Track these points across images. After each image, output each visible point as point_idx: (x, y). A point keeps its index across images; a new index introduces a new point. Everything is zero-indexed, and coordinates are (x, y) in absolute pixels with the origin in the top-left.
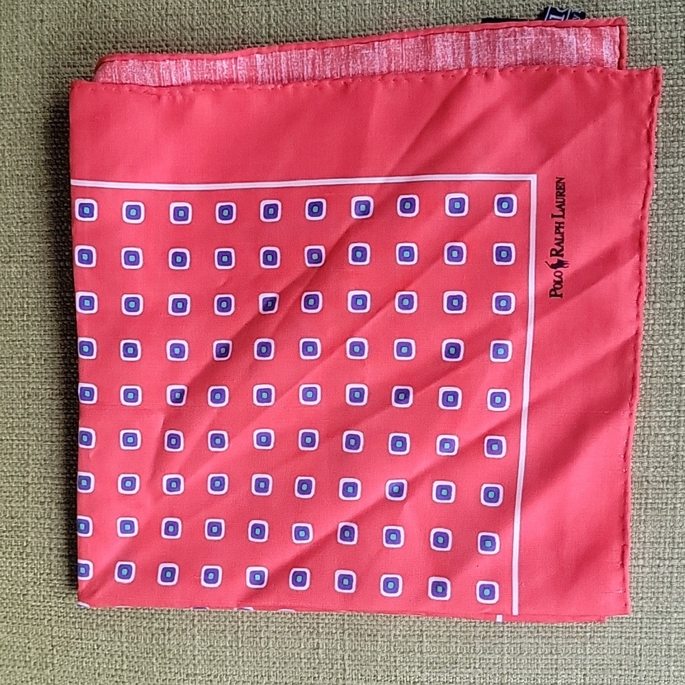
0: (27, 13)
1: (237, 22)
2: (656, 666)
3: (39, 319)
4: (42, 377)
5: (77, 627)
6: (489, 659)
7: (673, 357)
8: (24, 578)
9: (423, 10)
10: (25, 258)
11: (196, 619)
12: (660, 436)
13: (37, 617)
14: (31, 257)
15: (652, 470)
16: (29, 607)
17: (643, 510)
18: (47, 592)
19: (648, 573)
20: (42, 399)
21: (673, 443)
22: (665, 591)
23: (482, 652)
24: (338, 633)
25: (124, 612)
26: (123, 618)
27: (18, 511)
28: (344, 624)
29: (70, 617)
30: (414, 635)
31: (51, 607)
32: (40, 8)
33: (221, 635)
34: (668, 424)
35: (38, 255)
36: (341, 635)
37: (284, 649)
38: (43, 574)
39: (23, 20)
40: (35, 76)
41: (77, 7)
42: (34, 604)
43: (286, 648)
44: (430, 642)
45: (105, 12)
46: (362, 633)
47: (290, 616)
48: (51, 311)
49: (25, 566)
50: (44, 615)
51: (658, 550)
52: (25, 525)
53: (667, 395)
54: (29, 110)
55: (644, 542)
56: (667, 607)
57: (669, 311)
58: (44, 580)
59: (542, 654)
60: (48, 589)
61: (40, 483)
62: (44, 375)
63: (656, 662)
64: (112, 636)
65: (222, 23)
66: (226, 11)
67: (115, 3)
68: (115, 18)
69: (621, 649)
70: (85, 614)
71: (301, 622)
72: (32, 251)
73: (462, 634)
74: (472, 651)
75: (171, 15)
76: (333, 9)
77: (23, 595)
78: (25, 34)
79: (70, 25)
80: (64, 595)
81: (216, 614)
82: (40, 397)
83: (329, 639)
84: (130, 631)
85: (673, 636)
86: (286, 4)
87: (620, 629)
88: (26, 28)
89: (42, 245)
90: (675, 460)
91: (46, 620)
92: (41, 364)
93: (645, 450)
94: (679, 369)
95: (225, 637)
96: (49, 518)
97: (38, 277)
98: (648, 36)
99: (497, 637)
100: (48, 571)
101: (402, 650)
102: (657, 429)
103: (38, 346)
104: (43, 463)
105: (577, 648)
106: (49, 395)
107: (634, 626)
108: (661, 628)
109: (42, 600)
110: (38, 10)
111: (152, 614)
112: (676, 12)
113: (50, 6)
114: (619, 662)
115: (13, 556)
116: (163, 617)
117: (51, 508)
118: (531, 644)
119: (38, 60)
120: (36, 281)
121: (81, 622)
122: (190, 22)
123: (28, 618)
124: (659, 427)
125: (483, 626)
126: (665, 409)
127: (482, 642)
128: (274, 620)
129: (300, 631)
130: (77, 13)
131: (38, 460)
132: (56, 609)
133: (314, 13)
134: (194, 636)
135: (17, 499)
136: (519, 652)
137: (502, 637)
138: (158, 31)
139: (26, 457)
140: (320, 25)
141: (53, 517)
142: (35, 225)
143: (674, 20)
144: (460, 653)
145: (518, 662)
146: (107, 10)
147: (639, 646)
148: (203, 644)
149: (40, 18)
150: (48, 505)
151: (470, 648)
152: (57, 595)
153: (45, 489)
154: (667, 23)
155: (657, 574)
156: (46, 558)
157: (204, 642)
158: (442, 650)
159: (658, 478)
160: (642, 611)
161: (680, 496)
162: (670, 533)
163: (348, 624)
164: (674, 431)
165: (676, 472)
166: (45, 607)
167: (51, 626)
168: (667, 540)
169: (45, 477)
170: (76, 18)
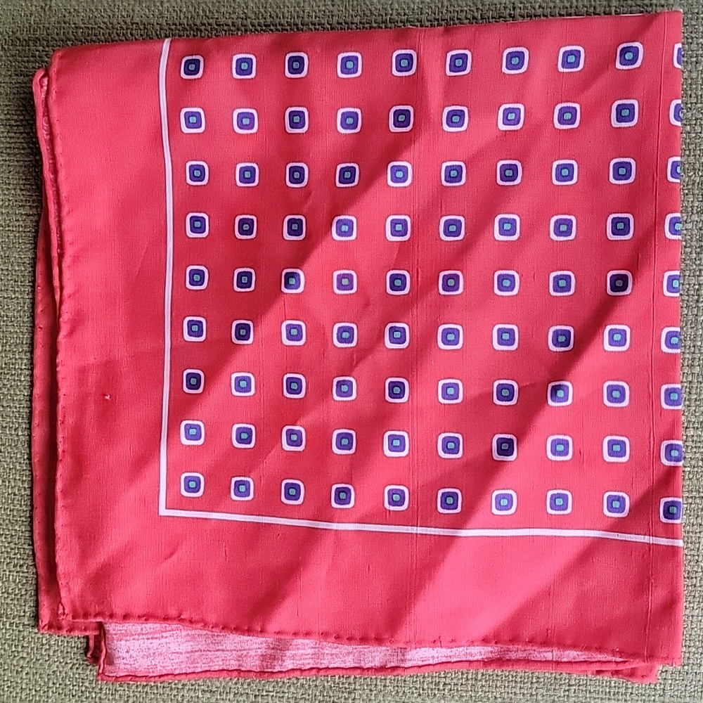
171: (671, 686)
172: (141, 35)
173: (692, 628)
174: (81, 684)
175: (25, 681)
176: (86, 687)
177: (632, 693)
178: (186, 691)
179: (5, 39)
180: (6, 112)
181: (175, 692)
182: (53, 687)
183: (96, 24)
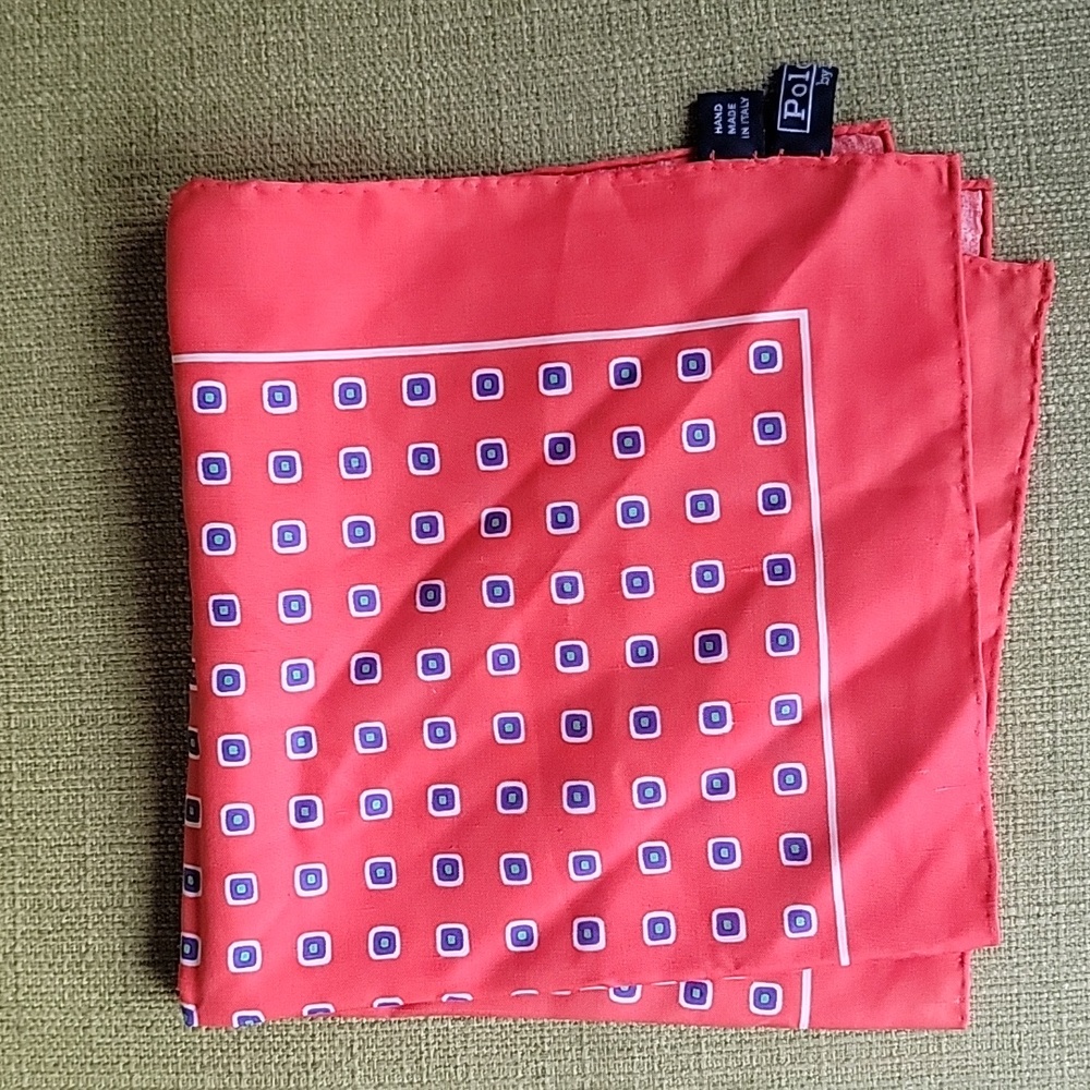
0: (58, 148)
1: (378, 151)
2: (1042, 1063)
3: (94, 604)
4: (101, 691)
5: (171, 1071)
6: (801, 1072)
7: (1041, 610)
8: (83, 1001)
9: (651, 127)
10: (69, 513)
11: (356, 1045)
12: (1029, 726)
13: (106, 1061)
14: (78, 511)
15: (1021, 775)
16: (94, 1046)
17: (1011, 834)
18: (122, 1021)
19: (1024, 927)
20: (103, 725)
21: (1048, 735)
22: (1049, 952)
23: (789, 1061)
24: (574, 1050)
25: (243, 1043)
27: (71, 900)
28: (581, 1036)
29: (159, 1057)
30: (688, 1044)
31: (128, 1043)
32: (79, 141)
33: (395, 1066)
34: (1038, 708)
35: (88, 507)
36: (579, 1052)
37: (492, 1081)
38: (113, 993)
39: (53, 159)
40: (75, 240)
41: (134, 137)
42: (101, 1041)
43: (495, 1079)
44: (712, 1053)
45: (178, 142)
46: (610, 1047)
47: (499, 1030)
48: (112, 591)
49: (85, 983)
50: (118, 1056)
51: (1036, 892)
52: (83, 920)
53: (1035, 666)
54: (68, 292)
55: (1016, 882)
56: (1054, 976)
57: (1029, 545)
58: (116, 1002)
59: (877, 1058)
60: (123, 1016)
61: (104, 854)
62: (104, 688)
63: (1043, 1057)
64: (227, 1081)
65: (356, 154)
66: (360, 137)
67: (193, 130)
68: (192, 151)
69: (992, 1041)
70: (182, 1051)
71: (516, 1038)
72: (79, 503)
73: (759, 1038)
74: (775, 1062)
75: (278, 145)
76: (521, 129)
77: (84, 1028)
78: (56, 179)
79: (125, 164)
80: (149, 1024)
81: (385, 1036)
82: (100, 723)
83: (560, 1061)
84: (254, 1070)
85: (1065, 1017)
86: (450, 124)
87: (989, 1013)
88: (58, 170)
89: (93, 492)
90: (1052, 758)
91: (121, 1064)
92: (99, 672)
93: (1009, 747)
94: (1050, 627)
95: (402, 1068)
96: (121, 907)
97: (90, 540)
98: (977, 155)
99: (810, 1038)
100: (122, 989)
101: (671, 1069)
102: (1025, 715)
103: (94, 645)
104: (107, 822)
105: (928, 1045)
106: (113, 718)
107: (1008, 1006)
108: (1047, 1006)
109: (114, 1033)
110: (76, 143)
111: (287, 1043)
112: (1014, 120)
113: (93, 137)
114: (990, 1061)
115: (66, 970)
116: (304, 1046)
117: (122, 891)
118: (861, 1044)
119: (78, 217)
120: (87, 547)
121: (177, 1063)
123: (92, 1064)
124: (1027, 712)
126: (1033, 686)
127: (788, 1046)
129: (516, 1052)
130: (134, 147)
131: (100, 819)
132: (137, 1046)
133: (492, 136)
134: (353, 1072)
135: (69, 881)
136: (844, 1058)
137: (818, 1037)
138: (260, 169)
139: (81, 816)
140: (502, 153)
141: (126, 904)
142: (82, 462)
143: (1011, 132)
144: (758, 1066)
145: (844, 1072)
146: (181, 140)
147: (1017, 1036)
148: (368, 1082)
149: (80, 155)
150: (118, 887)
151: (772, 1056)
152: (136, 1024)
153: (112, 862)
154: (1001, 136)
155: (1037, 928)
156: (117, 969)
157: (370, 1080)
158: (730, 1064)
159: (1030, 788)
160: (1018, 984)
161: (1062, 810)
162: (1051, 865)
163: (588, 1036)
164: (1048, 717)
165: (1055, 776)
166: (119, 1044)
167: (129, 1073)
168: (1048, 877)
169: (111, 844)
170: (134, 154)
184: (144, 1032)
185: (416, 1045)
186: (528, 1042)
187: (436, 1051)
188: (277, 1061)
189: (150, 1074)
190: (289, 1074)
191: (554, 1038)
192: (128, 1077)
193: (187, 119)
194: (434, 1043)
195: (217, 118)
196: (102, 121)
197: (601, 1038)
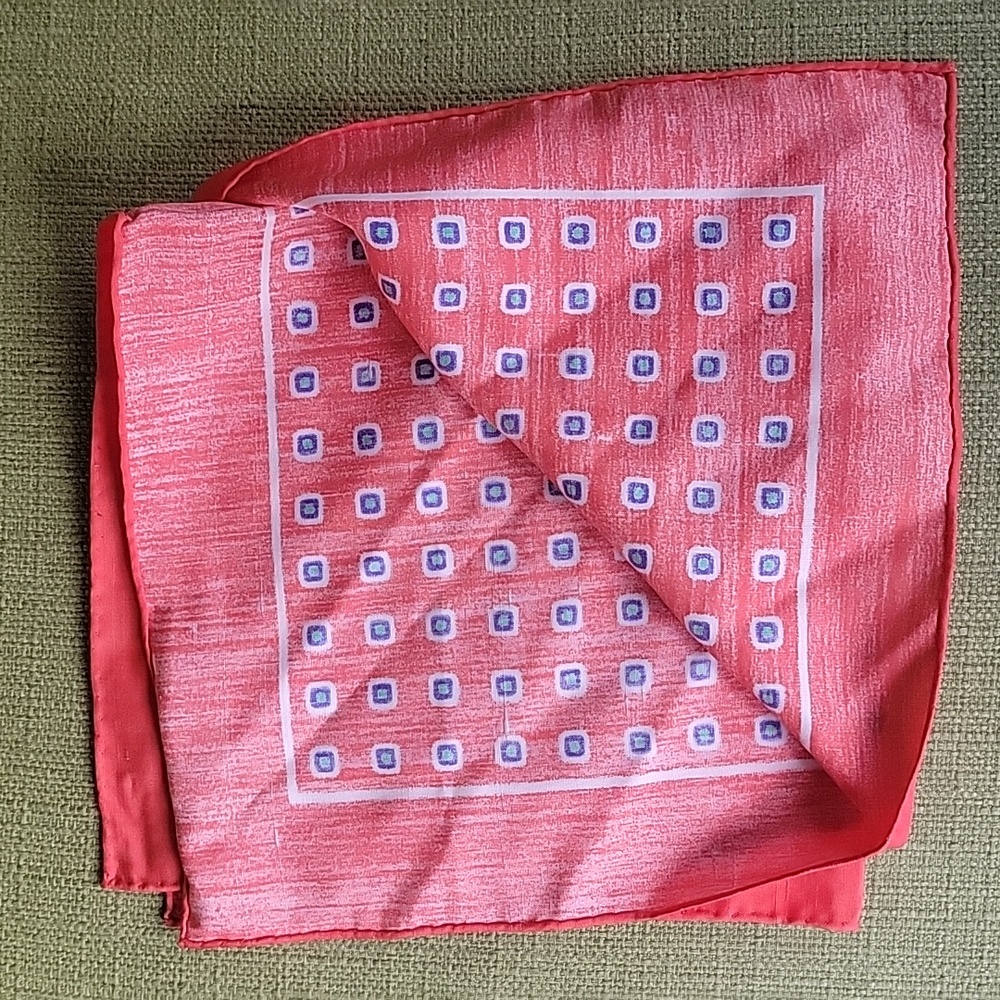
0: (21, 127)
3: (19, 547)
4: (18, 626)
5: (51, 977)
11: (219, 971)
14: (12, 460)
18: (12, 926)
20: (17, 657)
22: (860, 952)
26: (117, 966)
28: (424, 984)
29: (42, 963)
31: (15, 947)
32: (40, 122)
35: (21, 458)
38: (6, 901)
39: (16, 137)
40: (29, 214)
41: (91, 123)
45: (129, 132)
47: (350, 971)
50: (6, 958)
54: (18, 260)
56: (862, 974)
58: (8, 909)
60: (13, 923)
61: (9, 774)
62: (21, 623)
64: (101, 991)
67: (145, 122)
68: (142, 141)
70: (63, 960)
71: (364, 979)
72: (14, 453)
75: (220, 141)
78: (17, 156)
79: (80, 148)
80: (35, 932)
81: (246, 966)
82: (15, 655)
84: (126, 984)
88: (19, 148)
89: (27, 445)
91: (8, 965)
92: (18, 609)
96: (19, 823)
97: (20, 488)
100: (13, 897)
103: (15, 583)
104: (14, 746)
106: (27, 652)
110: (38, 124)
111: (158, 963)
113: (54, 120)
116: (172, 967)
117: (22, 809)
119: (33, 192)
120: (16, 495)
121: (57, 970)
122: (247, 153)
125: (614, 993)
128: (328, 976)
129: (363, 992)
130: (90, 132)
131: (7, 742)
132: (23, 950)
138: (202, 163)
141: (24, 821)
142: (19, 416)
146: (133, 130)
149: (40, 136)
150: (18, 805)
152: (24, 931)
153: (15, 782)
156: (12, 880)
160: (828, 978)
162: (869, 873)
163: (430, 985)
166: (7, 947)
167: (14, 974)
169: (15, 765)
170: (89, 139)
171: (876, 935)
172: (226, 156)
173: (901, 866)
174: (156, 953)
175: (85, 951)
176: (163, 957)
177: (830, 945)
178: (287, 957)
179: (55, 160)
180: (57, 249)
181: (274, 960)
182: (120, 958)
183: (169, 141)
184: (30, 939)
185: (273, 977)
186: (374, 984)
187: (290, 984)
188: (147, 977)
189: (33, 977)
190: (157, 991)
191: (399, 983)
192: (13, 978)
193: (140, 111)
194: (290, 977)
195: (168, 112)
196: (63, 106)
197: (441, 988)
